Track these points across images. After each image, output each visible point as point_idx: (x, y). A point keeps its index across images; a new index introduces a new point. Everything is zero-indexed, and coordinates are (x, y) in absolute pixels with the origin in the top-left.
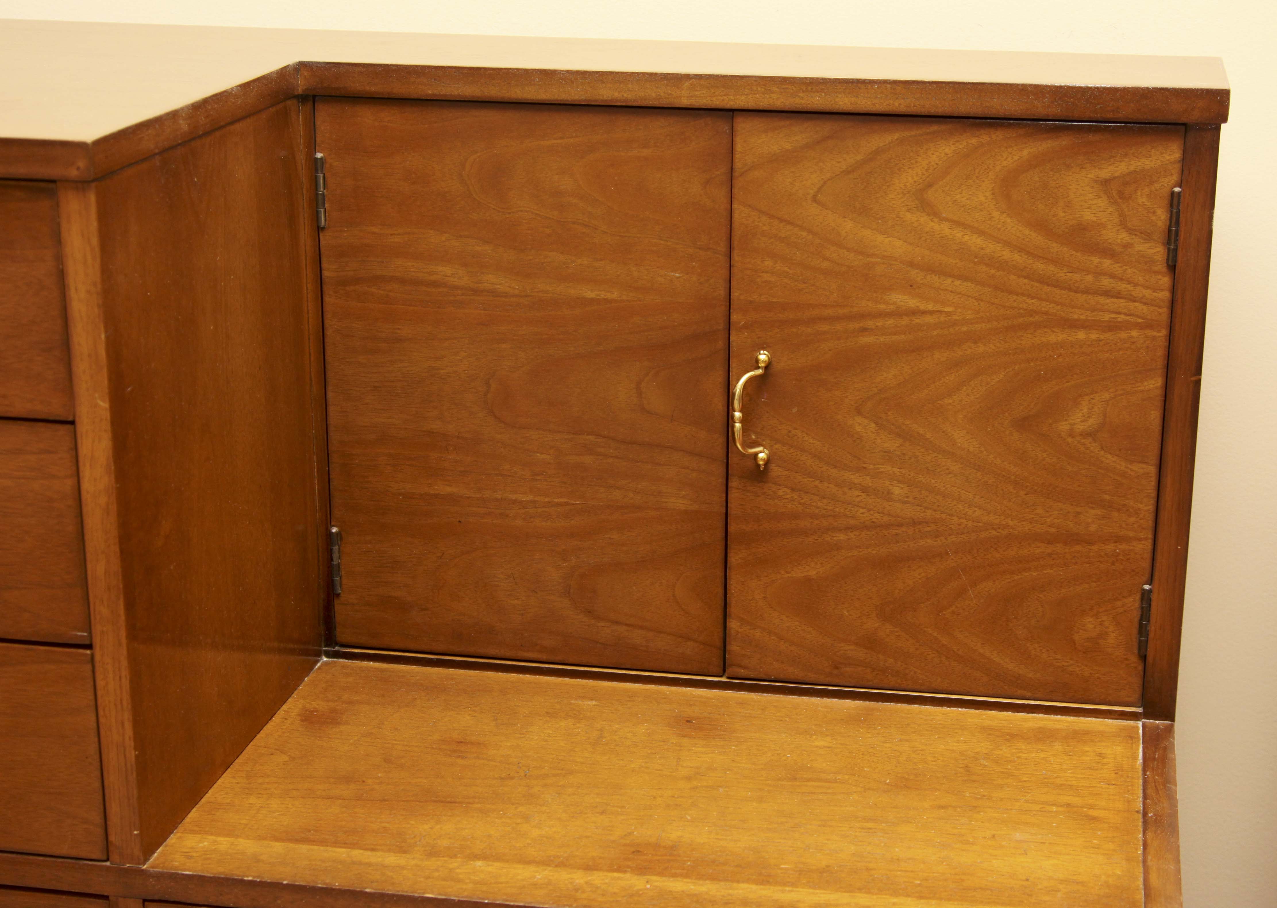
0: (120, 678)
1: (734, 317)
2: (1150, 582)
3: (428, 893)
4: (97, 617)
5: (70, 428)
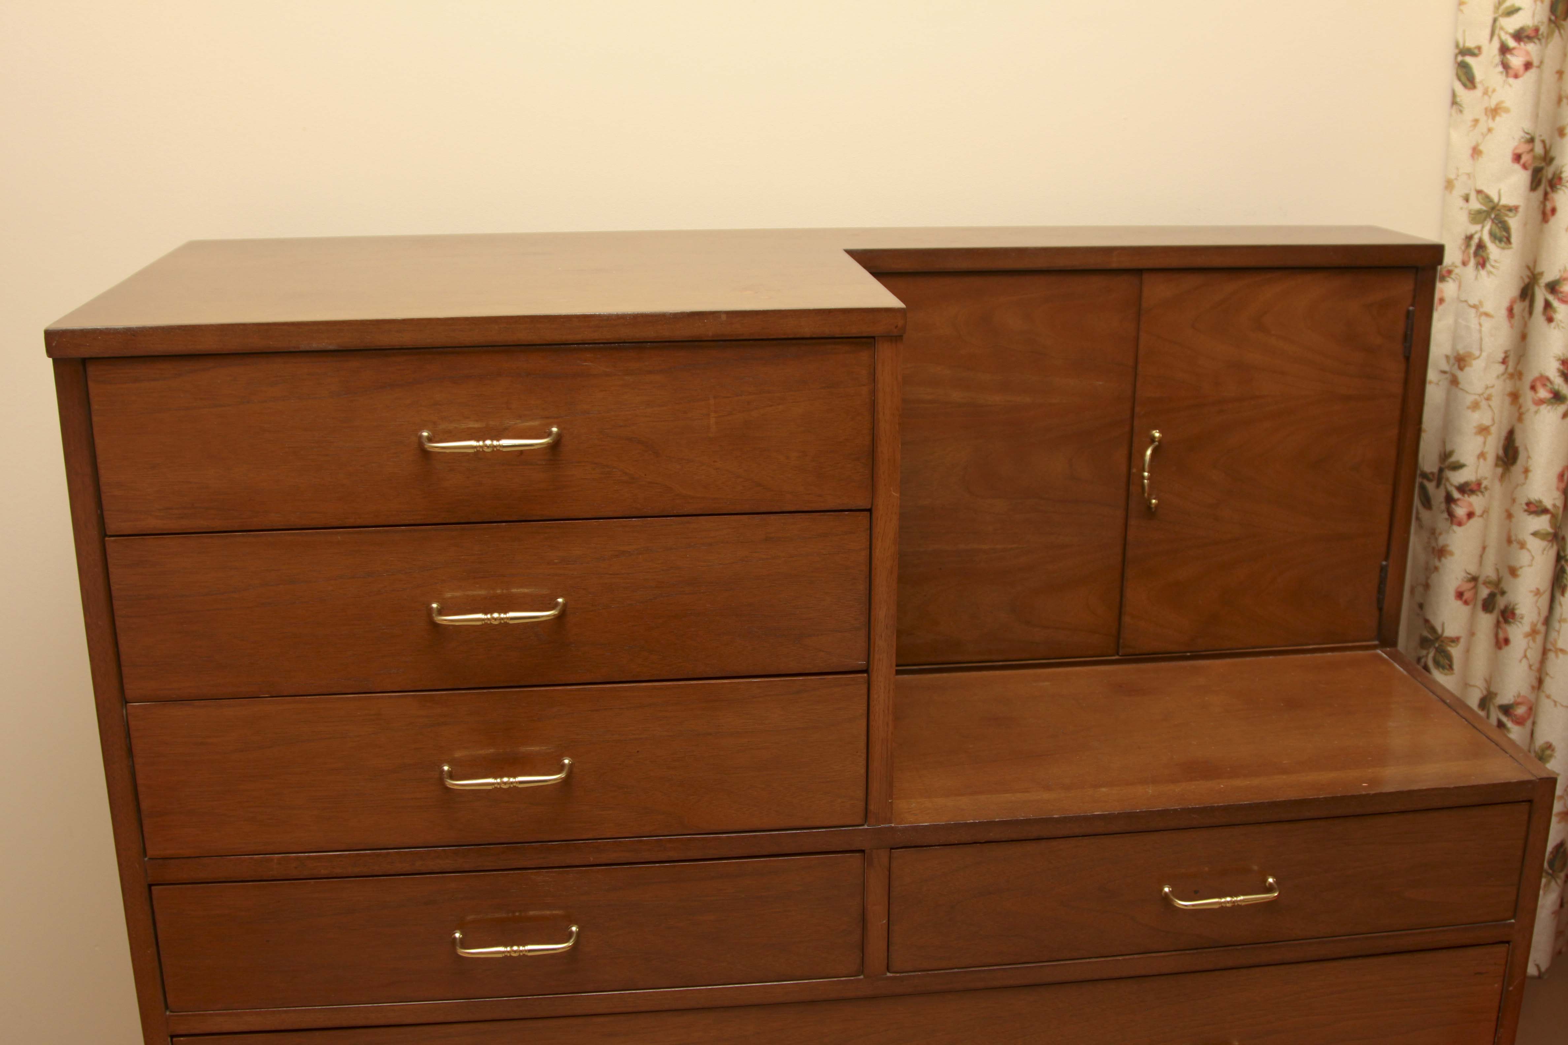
0: (889, 691)
1: (1137, 409)
2: (1386, 558)
3: (1095, 812)
4: (877, 649)
5: (868, 513)
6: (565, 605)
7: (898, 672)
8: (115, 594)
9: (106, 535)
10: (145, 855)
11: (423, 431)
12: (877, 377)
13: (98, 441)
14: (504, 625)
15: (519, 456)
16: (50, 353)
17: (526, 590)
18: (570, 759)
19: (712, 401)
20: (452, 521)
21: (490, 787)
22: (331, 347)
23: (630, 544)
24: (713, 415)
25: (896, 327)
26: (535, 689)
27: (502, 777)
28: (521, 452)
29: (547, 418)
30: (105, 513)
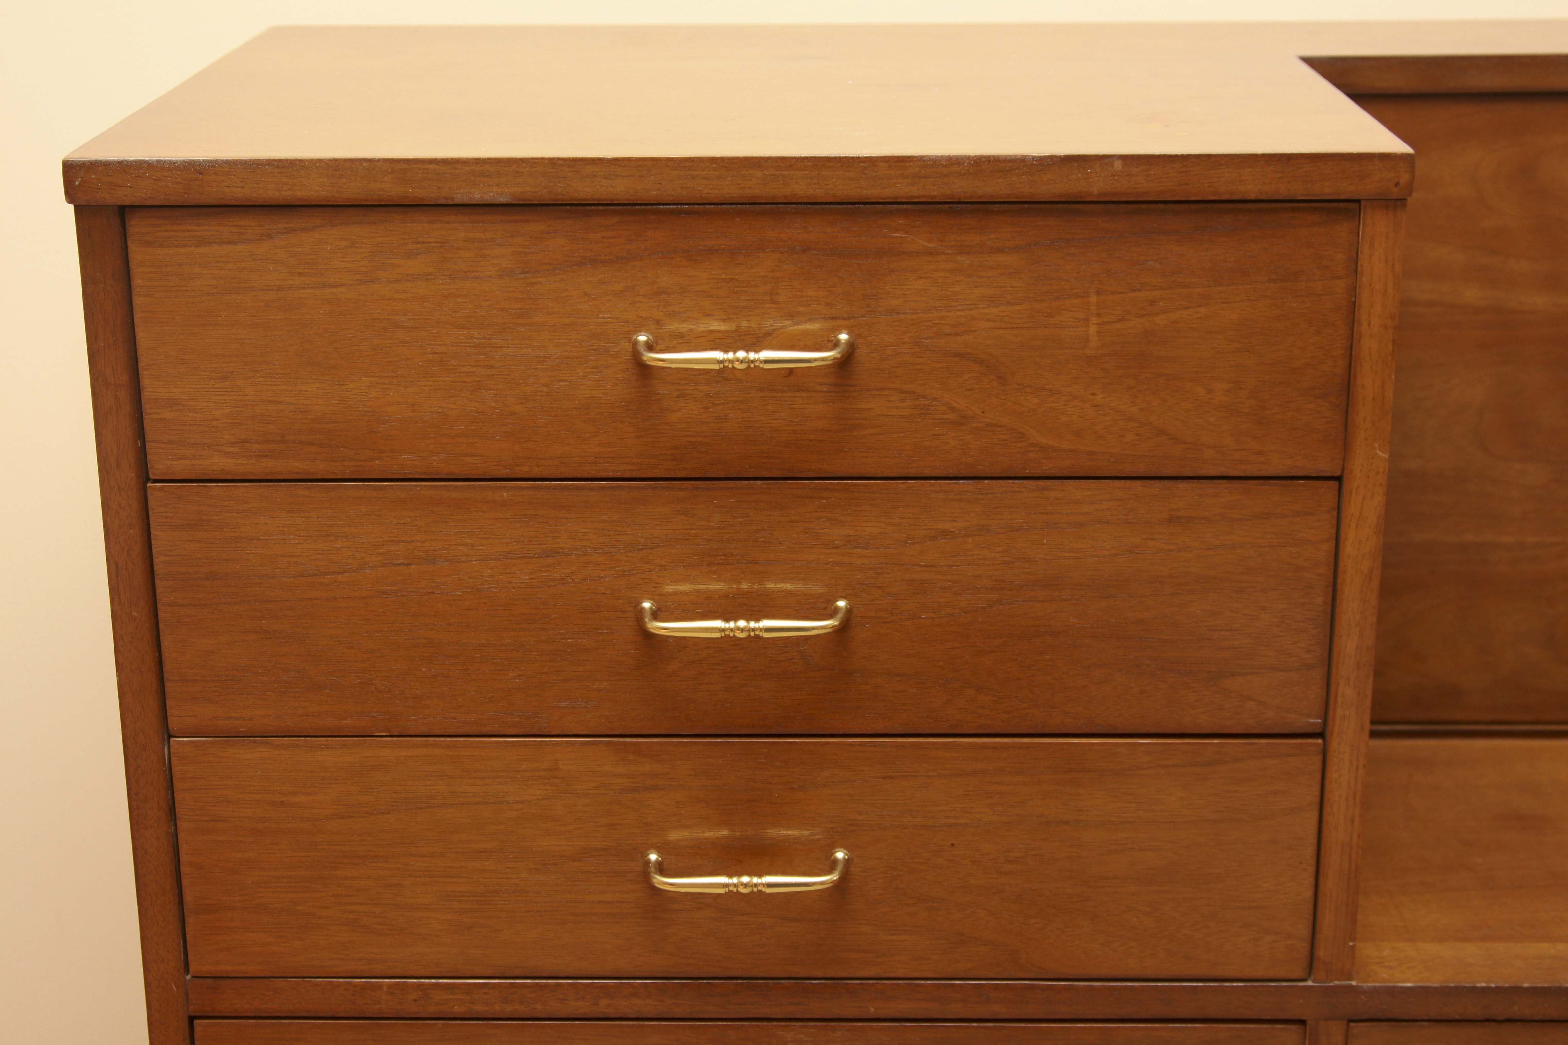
4: (1340, 700)
5: (1334, 484)
6: (849, 611)
7: (1374, 734)
8: (159, 568)
9: (148, 479)
10: (187, 971)
11: (639, 334)
12: (1362, 266)
13: (140, 334)
14: (755, 640)
15: (786, 377)
16: (71, 194)
17: (788, 586)
18: (846, 851)
19: (1093, 299)
20: (680, 475)
21: (721, 891)
22: (503, 200)
23: (954, 521)
24: (1094, 320)
25: (1397, 184)
26: (797, 740)
27: (740, 874)
28: (791, 371)
29: (833, 318)
30: (148, 445)
